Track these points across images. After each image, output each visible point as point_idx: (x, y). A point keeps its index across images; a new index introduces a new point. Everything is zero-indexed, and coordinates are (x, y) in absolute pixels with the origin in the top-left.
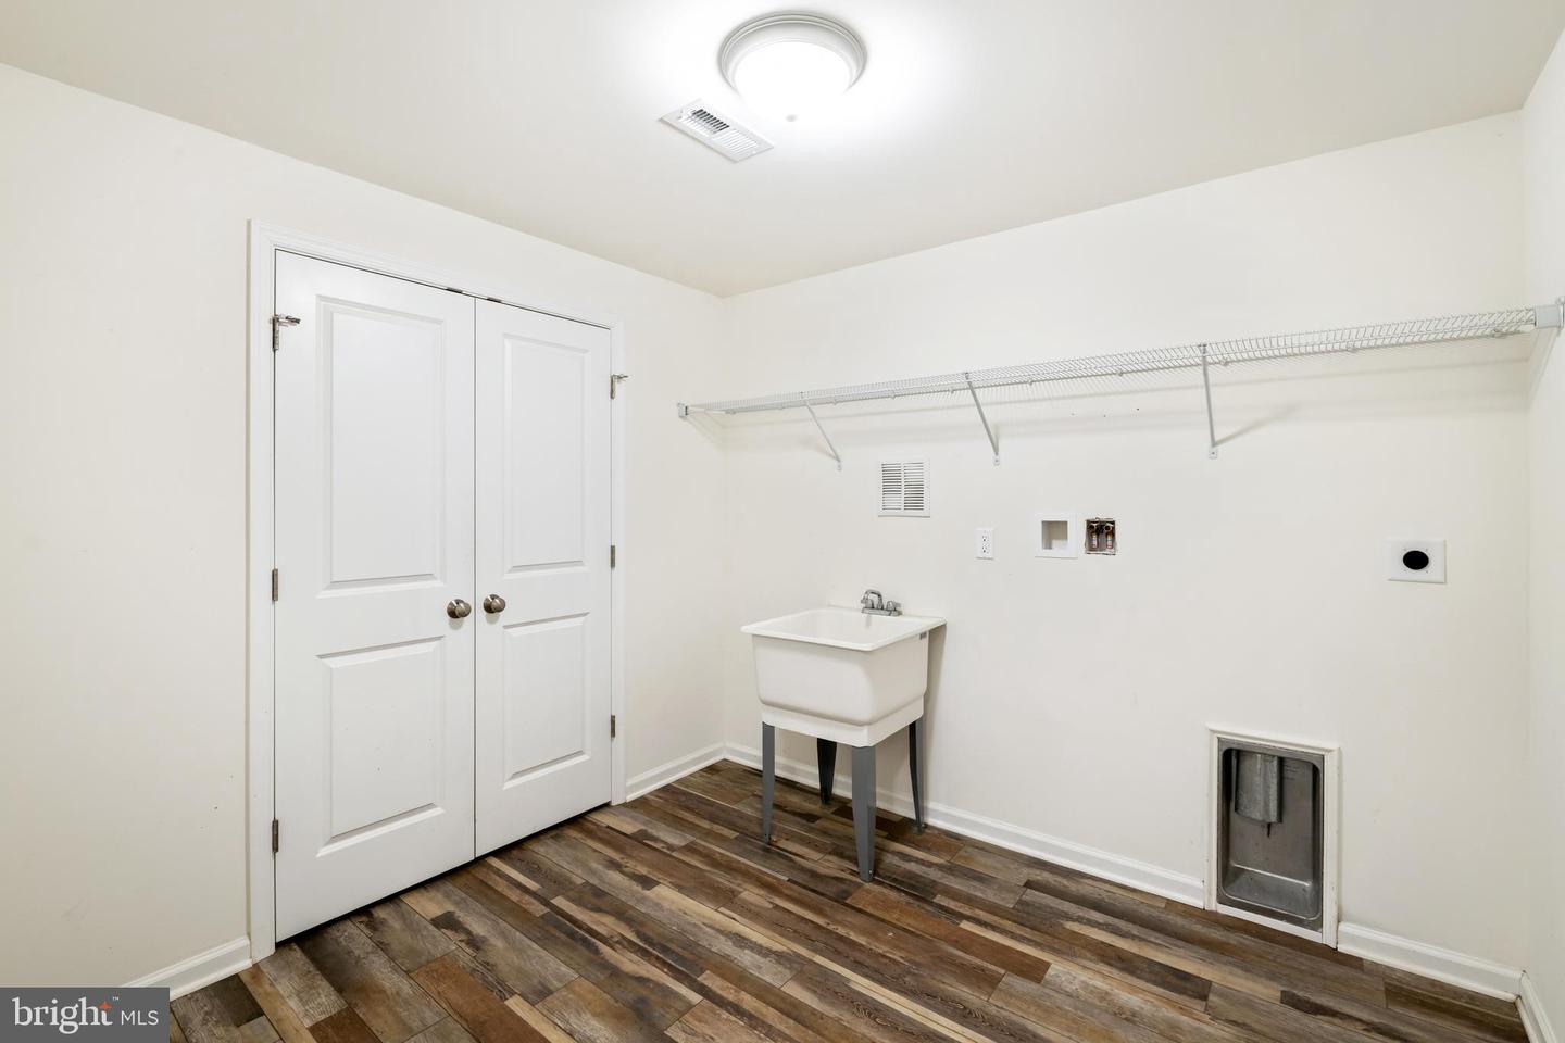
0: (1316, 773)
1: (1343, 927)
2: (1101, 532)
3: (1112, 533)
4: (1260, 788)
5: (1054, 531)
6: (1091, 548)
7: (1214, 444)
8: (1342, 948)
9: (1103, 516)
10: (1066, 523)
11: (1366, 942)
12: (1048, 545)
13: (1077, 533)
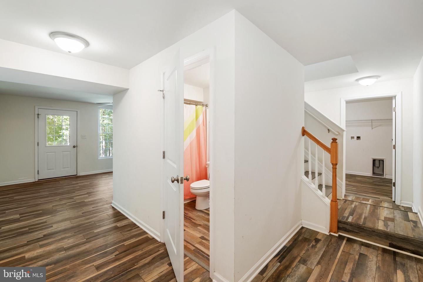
0: (383, 161)
1: (386, 176)
2: (358, 138)
3: (360, 138)
4: (377, 163)
5: (352, 138)
6: (357, 139)
7: (372, 128)
8: (386, 178)
9: (359, 136)
10: (354, 137)
11: (389, 177)
12: (351, 139)
13: (356, 138)
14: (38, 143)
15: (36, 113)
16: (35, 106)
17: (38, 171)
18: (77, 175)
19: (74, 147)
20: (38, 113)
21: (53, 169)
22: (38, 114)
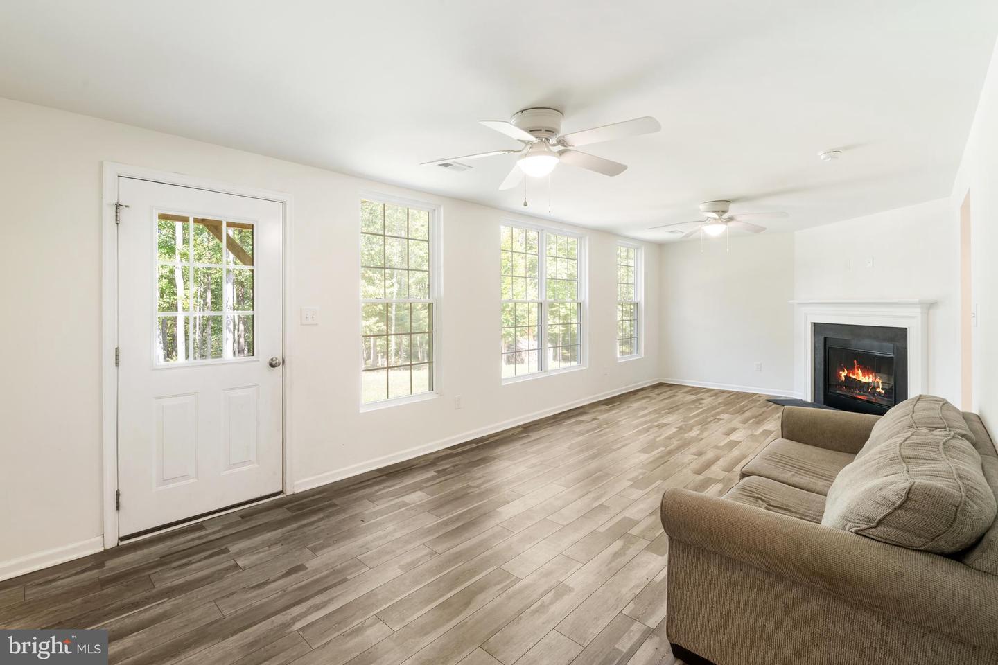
14: (117, 350)
15: (110, 199)
16: (101, 165)
17: (118, 494)
18: (282, 492)
19: (272, 365)
20: (116, 202)
21: (185, 477)
22: (117, 206)
